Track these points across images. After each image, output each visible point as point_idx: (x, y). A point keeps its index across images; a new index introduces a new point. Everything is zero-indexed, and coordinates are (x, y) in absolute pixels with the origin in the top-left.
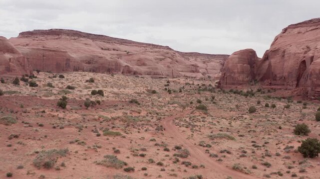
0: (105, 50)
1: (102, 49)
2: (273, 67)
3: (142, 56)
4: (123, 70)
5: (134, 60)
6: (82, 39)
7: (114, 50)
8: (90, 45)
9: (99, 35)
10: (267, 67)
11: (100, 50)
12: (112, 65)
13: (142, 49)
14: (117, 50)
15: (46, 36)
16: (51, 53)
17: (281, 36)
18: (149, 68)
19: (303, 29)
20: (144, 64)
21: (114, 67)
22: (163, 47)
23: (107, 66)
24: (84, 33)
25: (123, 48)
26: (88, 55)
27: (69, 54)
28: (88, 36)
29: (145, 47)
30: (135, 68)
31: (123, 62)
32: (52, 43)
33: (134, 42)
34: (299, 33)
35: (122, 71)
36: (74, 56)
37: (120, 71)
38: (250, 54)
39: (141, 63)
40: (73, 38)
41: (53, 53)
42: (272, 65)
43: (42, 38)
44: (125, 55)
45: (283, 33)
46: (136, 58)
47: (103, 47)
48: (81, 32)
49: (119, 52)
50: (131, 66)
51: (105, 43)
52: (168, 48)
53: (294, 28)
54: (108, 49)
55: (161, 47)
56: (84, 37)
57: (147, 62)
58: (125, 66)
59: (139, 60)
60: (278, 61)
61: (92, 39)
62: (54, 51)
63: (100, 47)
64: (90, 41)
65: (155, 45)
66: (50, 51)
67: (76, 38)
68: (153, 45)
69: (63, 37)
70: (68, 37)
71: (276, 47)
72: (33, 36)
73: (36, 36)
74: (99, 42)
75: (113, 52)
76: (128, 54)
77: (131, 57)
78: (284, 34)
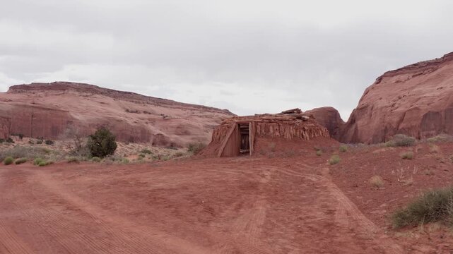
0: (132, 112)
1: (127, 111)
2: (359, 132)
3: (184, 122)
4: (155, 140)
5: (172, 127)
6: (97, 96)
7: (145, 112)
8: (108, 104)
9: (126, 93)
10: (353, 132)
11: (123, 112)
12: (138, 133)
13: (188, 112)
14: (150, 113)
15: (46, 91)
16: (44, 112)
17: (373, 88)
18: (193, 139)
19: (402, 77)
20: (186, 133)
21: (139, 135)
22: (220, 110)
23: (129, 133)
24: (103, 88)
25: (160, 110)
26: (100, 118)
27: (72, 114)
28: (109, 92)
29: (191, 110)
30: (173, 138)
31: (155, 130)
32: (51, 100)
33: (176, 103)
34: (397, 82)
35: (151, 141)
36: (79, 117)
37: (148, 141)
38: (330, 114)
39: (183, 131)
40: (85, 94)
41: (48, 112)
42: (359, 128)
43: (41, 93)
44: (160, 120)
45: (377, 83)
46: (174, 123)
47: (128, 108)
48: (98, 87)
49: (152, 116)
50: (166, 135)
51: (133, 104)
52: (227, 112)
53: (393, 76)
54: (137, 112)
55: (216, 110)
56: (102, 93)
57: (190, 130)
58: (158, 135)
59: (178, 127)
60: (366, 123)
61: (114, 97)
62: (49, 109)
63: (124, 108)
64: (109, 100)
65: (206, 108)
66: (44, 109)
67: (88, 94)
68: (204, 107)
69: (70, 92)
70: (77, 93)
71: (364, 102)
72: (28, 91)
73: (32, 91)
74: (123, 102)
75: (143, 115)
76: (165, 118)
77: (168, 122)
78: (378, 85)
